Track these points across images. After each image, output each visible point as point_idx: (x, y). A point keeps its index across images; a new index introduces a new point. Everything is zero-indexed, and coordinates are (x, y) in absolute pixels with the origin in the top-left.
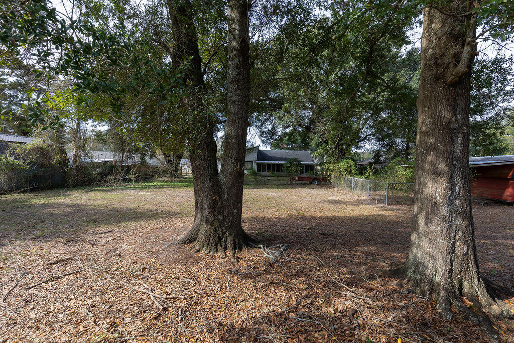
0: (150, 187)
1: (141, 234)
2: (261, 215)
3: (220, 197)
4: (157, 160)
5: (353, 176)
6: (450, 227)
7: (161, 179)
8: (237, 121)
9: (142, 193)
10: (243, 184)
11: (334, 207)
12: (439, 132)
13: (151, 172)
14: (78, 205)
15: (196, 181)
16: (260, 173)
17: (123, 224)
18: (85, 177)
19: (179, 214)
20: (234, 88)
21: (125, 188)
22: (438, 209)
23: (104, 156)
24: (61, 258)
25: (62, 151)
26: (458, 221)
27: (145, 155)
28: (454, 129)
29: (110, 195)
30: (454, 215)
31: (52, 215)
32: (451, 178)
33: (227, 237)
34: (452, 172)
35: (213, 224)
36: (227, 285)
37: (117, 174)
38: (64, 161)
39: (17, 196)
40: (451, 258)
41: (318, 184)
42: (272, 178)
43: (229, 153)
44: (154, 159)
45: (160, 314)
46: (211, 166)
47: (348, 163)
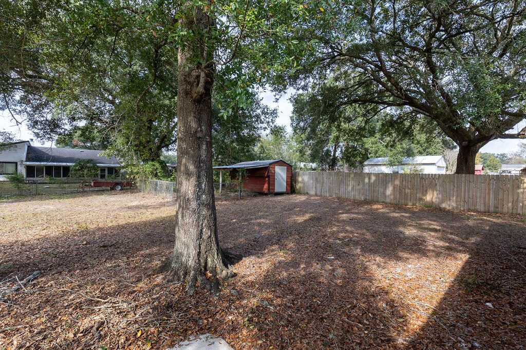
5: (159, 179)
6: (199, 217)
11: (131, 213)
12: (190, 140)
16: (32, 179)
22: (190, 204)
26: (205, 212)
28: (200, 138)
30: (201, 207)
32: (199, 177)
34: (199, 172)
40: (200, 243)
41: (122, 190)
42: (52, 186)
47: (154, 165)
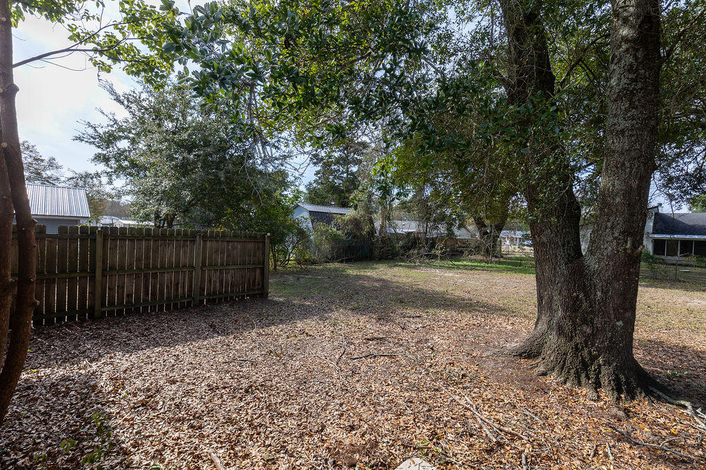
0: (458, 267)
1: (454, 328)
2: (674, 341)
3: (587, 295)
4: (468, 232)
7: (473, 257)
8: (628, 165)
9: (449, 274)
10: (638, 277)
13: (459, 247)
14: (384, 280)
15: (540, 264)
16: (663, 257)
17: (431, 311)
18: (389, 250)
19: (502, 310)
20: (623, 108)
21: (429, 266)
23: (407, 226)
24: (376, 335)
25: (371, 221)
27: (452, 224)
29: (414, 273)
31: (364, 287)
33: (599, 366)
35: (572, 337)
36: (608, 450)
37: (420, 248)
38: (373, 231)
39: (337, 265)
42: (699, 270)
43: (608, 221)
44: (463, 229)
45: (492, 448)
46: (568, 242)
